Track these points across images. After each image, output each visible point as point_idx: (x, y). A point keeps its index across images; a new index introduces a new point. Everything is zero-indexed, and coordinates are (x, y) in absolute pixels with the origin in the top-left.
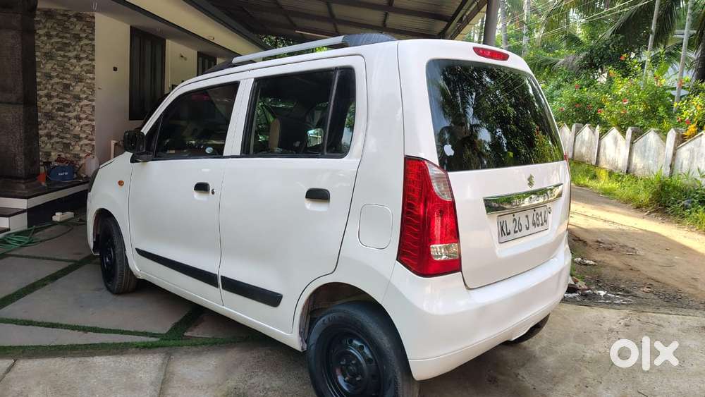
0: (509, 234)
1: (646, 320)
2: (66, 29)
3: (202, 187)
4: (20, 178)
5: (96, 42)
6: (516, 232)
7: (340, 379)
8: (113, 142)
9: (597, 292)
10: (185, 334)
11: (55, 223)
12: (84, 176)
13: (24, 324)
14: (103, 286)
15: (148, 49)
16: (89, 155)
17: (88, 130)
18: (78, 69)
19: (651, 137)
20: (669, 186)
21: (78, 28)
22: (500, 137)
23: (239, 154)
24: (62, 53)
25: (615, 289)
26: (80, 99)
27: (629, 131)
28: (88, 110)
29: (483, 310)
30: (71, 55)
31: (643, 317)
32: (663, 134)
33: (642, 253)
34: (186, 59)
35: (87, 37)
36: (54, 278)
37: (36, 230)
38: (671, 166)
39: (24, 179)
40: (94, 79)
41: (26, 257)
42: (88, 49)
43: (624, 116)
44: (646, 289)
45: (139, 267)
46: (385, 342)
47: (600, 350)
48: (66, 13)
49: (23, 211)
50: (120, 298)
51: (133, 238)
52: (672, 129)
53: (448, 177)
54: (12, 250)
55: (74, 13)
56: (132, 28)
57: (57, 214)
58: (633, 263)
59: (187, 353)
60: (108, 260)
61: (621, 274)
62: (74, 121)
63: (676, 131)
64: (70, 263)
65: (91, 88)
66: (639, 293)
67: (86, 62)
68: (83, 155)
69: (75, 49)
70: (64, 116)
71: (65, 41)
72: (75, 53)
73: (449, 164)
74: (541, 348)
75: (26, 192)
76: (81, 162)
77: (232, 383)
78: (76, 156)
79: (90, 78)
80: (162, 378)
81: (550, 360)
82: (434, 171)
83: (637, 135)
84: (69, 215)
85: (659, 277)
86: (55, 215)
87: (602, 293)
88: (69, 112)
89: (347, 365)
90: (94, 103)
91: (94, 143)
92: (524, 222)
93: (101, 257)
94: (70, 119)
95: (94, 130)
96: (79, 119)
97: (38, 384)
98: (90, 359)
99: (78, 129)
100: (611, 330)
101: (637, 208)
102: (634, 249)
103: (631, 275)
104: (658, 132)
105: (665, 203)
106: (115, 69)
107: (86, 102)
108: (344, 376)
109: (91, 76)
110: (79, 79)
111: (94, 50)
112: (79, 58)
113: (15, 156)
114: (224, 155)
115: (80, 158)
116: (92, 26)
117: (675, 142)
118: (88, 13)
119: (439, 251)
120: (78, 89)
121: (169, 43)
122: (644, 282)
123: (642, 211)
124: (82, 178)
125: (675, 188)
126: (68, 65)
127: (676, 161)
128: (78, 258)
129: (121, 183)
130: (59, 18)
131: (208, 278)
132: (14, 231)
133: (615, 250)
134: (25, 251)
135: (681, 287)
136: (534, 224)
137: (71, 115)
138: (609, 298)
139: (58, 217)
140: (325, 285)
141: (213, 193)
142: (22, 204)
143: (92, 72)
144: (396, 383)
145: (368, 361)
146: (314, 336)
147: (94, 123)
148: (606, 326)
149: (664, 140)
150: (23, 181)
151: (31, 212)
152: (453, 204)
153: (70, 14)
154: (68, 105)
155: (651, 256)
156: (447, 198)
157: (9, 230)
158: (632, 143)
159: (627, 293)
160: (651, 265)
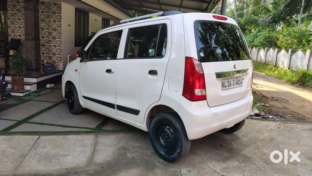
0: (226, 87)
1: (287, 126)
2: (50, 9)
3: (109, 71)
4: (34, 70)
5: (62, 15)
6: (229, 86)
7: (161, 140)
8: (69, 56)
9: (269, 116)
10: (102, 128)
11: (47, 88)
12: (57, 70)
13: (41, 124)
14: (69, 111)
15: (82, 17)
16: (59, 61)
17: (59, 51)
18: (55, 26)
19: (300, 53)
20: (306, 74)
21: (55, 8)
22: (225, 52)
23: (123, 58)
24: (48, 19)
25: (276, 115)
26: (56, 38)
27: (290, 50)
28: (59, 43)
29: (215, 115)
30: (52, 20)
31: (286, 125)
32: (304, 51)
33: (291, 102)
34: (97, 21)
35: (58, 13)
36: (49, 108)
37: (40, 91)
38: (307, 66)
39: (35, 70)
40: (61, 30)
41: (38, 101)
42: (59, 17)
43: (288, 44)
44: (290, 116)
45: (84, 103)
46: (178, 126)
47: (266, 136)
48: (50, 2)
49: (35, 83)
50: (75, 116)
51: (81, 91)
52: (309, 49)
53: (201, 65)
54: (32, 98)
55: (53, 2)
56: (76, 8)
57: (48, 85)
58: (286, 106)
59: (103, 134)
60: (71, 101)
61: (280, 110)
62: (53, 47)
63: (310, 50)
64: (55, 103)
65: (60, 33)
66: (287, 117)
67: (58, 23)
68: (57, 61)
69: (53, 18)
70: (49, 45)
71: (49, 14)
72: (53, 19)
73: (202, 60)
74: (242, 135)
75: (36, 75)
76: (56, 64)
77: (121, 145)
78: (54, 62)
79: (60, 30)
80: (95, 143)
81: (245, 139)
82: (196, 62)
83: (293, 52)
84: (52, 85)
85: (297, 111)
86: (47, 85)
87: (271, 117)
88: (51, 43)
89: (164, 136)
90: (61, 40)
91: (61, 56)
92: (232, 83)
93: (68, 100)
94: (51, 46)
95: (61, 51)
96: (55, 46)
97: (49, 144)
98: (67, 136)
99: (55, 50)
100: (272, 129)
101: (292, 84)
102: (288, 100)
103: (285, 110)
104: (302, 51)
105: (304, 82)
106: (69, 26)
107: (58, 39)
108: (163, 140)
109: (60, 28)
110: (55, 30)
111: (61, 18)
112: (55, 21)
113: (32, 61)
114: (117, 58)
115: (56, 62)
116: (60, 8)
117: (310, 55)
118: (58, 2)
119: (198, 92)
120: (55, 34)
121: (90, 14)
122: (290, 113)
123: (294, 85)
124: (56, 70)
125: (309, 75)
126: (50, 24)
127: (310, 64)
128: (58, 101)
129: (76, 70)
130: (46, 4)
131: (111, 106)
132: (32, 91)
133: (279, 101)
134: (36, 99)
135: (305, 115)
136: (236, 84)
137: (52, 45)
138: (274, 118)
139: (48, 86)
140: (156, 106)
141: (113, 73)
142: (34, 80)
143: (61, 27)
144: (182, 140)
145: (172, 133)
146: (152, 125)
147: (61, 48)
148: (269, 128)
149: (305, 54)
150: (35, 71)
151: (38, 83)
152: (203, 74)
153: (51, 3)
154: (51, 41)
155: (294, 103)
156: (201, 72)
157: (30, 90)
158: (291, 56)
159: (282, 117)
160: (294, 107)
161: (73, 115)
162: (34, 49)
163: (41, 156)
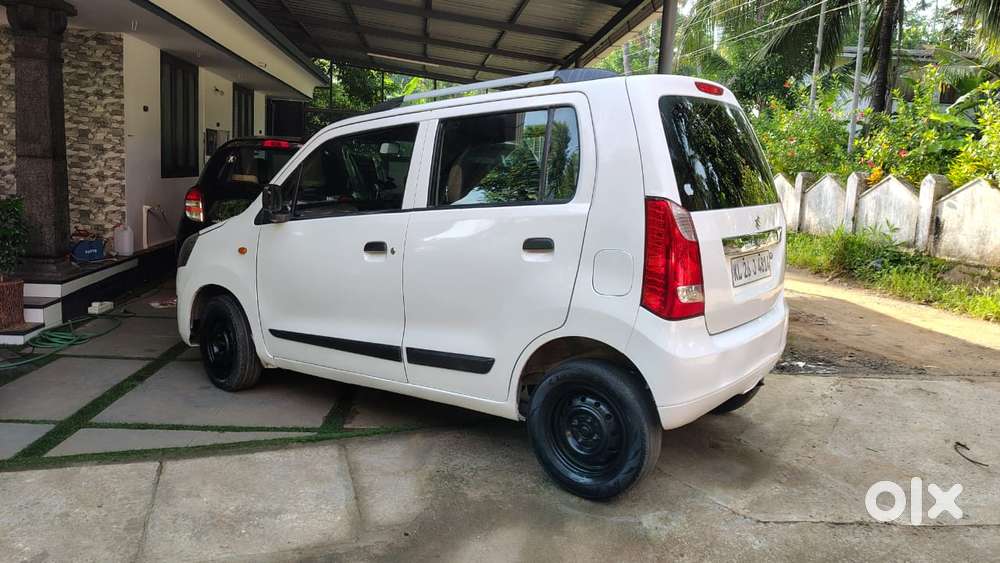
0: (741, 278)
1: (858, 385)
2: (83, 56)
3: (375, 247)
4: (49, 257)
5: (124, 73)
6: (746, 276)
7: (571, 440)
8: (146, 208)
9: (795, 363)
10: (345, 426)
11: (94, 317)
12: (114, 254)
13: (139, 428)
14: (209, 384)
15: (180, 82)
16: (118, 225)
17: (116, 192)
18: (100, 109)
19: (827, 183)
20: (853, 244)
21: (99, 53)
23: (425, 206)
24: (76, 88)
25: (813, 360)
26: (103, 151)
27: (800, 177)
28: (116, 165)
29: (725, 355)
30: (89, 90)
31: (854, 383)
32: (842, 180)
33: (834, 322)
34: (222, 93)
35: (112, 66)
36: (139, 377)
37: (76, 326)
38: (853, 219)
39: (53, 258)
40: (122, 122)
41: (85, 357)
42: (114, 83)
43: (791, 159)
44: (848, 358)
45: (271, 352)
46: (628, 392)
47: (818, 414)
48: (82, 33)
49: (56, 301)
50: (237, 395)
52: (853, 173)
53: (690, 218)
54: (64, 349)
55: (94, 33)
56: (164, 55)
57: (94, 304)
58: (826, 333)
59: (362, 442)
60: (216, 349)
61: (816, 345)
62: (95, 180)
63: (858, 174)
64: (147, 362)
65: (120, 134)
66: (841, 363)
67: (111, 100)
68: (109, 226)
69: (95, 83)
70: (81, 174)
71: (80, 71)
72: (95, 87)
73: (689, 204)
74: (755, 415)
75: (60, 275)
76: (107, 236)
78: (101, 228)
79: (118, 122)
80: (348, 469)
81: (769, 426)
82: (677, 211)
83: (809, 182)
84: (108, 305)
85: (859, 346)
86: (90, 306)
87: (801, 364)
88: (89, 168)
89: (579, 427)
90: (123, 156)
91: (124, 209)
92: (751, 265)
94: (89, 177)
95: (123, 191)
96: (101, 177)
97: (204, 483)
98: (250, 456)
99: (101, 190)
100: (824, 396)
101: (816, 273)
102: (823, 318)
103: (828, 345)
104: (835, 178)
105: (850, 264)
106: (146, 109)
107: (112, 154)
108: (575, 438)
109: (119, 118)
110: (101, 123)
111: (122, 84)
112: (100, 95)
113: (41, 227)
114: (404, 208)
115: (105, 231)
116: (119, 52)
117: (857, 190)
118: (112, 33)
119: (684, 294)
120: (100, 136)
121: (203, 72)
122: (844, 351)
123: (822, 277)
124: (112, 257)
125: (860, 246)
126: (85, 105)
127: (860, 213)
128: (155, 355)
129: (242, 251)
130: (71, 40)
131: (389, 353)
132: (49, 327)
133: (802, 320)
134: (75, 350)
135: (885, 354)
136: (760, 269)
137: (90, 172)
138: (810, 369)
139: (95, 308)
140: (550, 342)
141: (393, 252)
142: (54, 291)
143: (121, 113)
145: (607, 417)
146: (538, 399)
147: (124, 182)
148: (818, 393)
149: (844, 187)
150: (52, 261)
151: (65, 300)
152: (697, 243)
153: (88, 35)
154: (86, 159)
155: (843, 325)
156: (694, 240)
157: (43, 325)
158: (803, 193)
159: (828, 363)
160: (847, 334)
161: (231, 394)
162: (50, 189)
163: (194, 520)
